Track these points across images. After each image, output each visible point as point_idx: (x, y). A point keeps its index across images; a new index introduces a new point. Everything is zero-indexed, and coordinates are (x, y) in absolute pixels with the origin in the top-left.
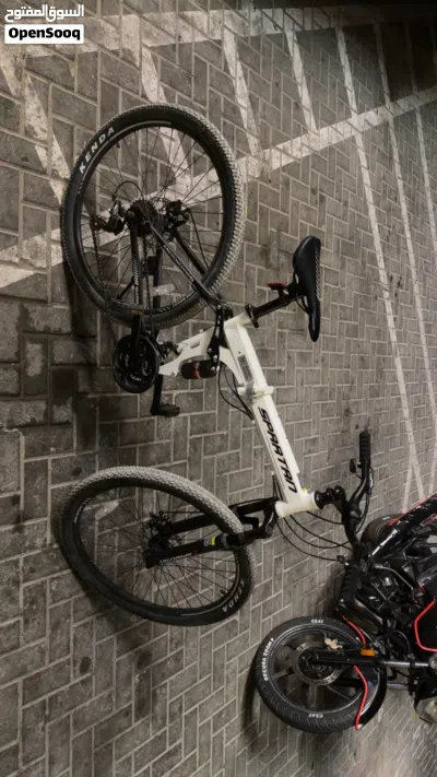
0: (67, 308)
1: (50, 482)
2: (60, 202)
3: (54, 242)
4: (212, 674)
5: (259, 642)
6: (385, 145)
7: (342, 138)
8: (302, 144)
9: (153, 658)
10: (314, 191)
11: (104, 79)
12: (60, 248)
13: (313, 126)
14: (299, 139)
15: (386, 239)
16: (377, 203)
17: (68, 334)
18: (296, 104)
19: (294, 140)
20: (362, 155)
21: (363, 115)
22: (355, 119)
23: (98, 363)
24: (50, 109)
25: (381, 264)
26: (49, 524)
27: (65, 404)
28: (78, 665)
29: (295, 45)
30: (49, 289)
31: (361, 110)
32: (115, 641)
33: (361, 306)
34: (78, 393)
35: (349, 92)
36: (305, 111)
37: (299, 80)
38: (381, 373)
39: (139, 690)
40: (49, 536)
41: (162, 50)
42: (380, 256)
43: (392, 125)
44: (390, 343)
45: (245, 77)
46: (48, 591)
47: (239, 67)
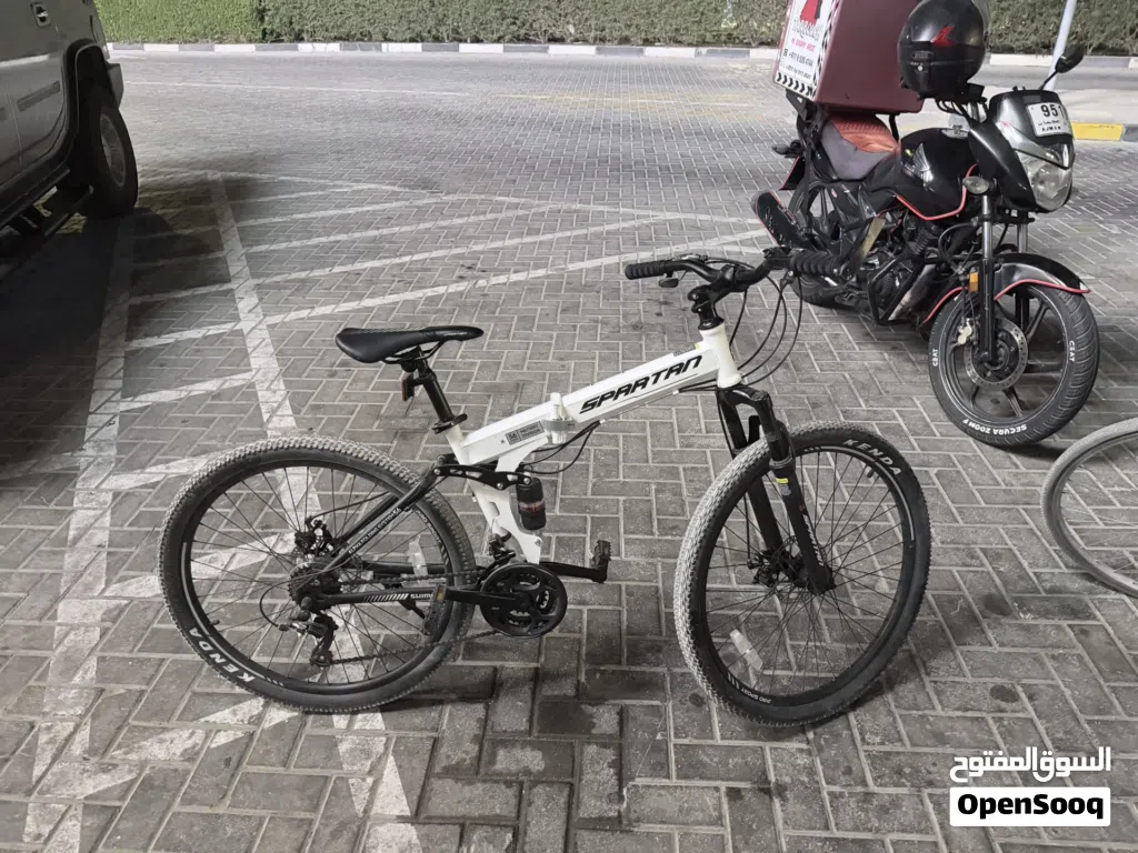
0: (448, 708)
1: (710, 742)
2: (296, 714)
3: (350, 724)
4: (1020, 507)
5: (971, 440)
6: (285, 288)
7: (269, 340)
8: (268, 389)
9: (993, 591)
10: (333, 374)
11: (136, 649)
12: (360, 716)
13: (246, 376)
14: (260, 394)
15: (407, 285)
16: (360, 297)
17: (487, 708)
18: (214, 398)
19: (261, 399)
20: (293, 315)
21: (241, 315)
22: (245, 325)
23: (533, 665)
24: (165, 724)
25: (441, 290)
26: (776, 744)
27: (591, 716)
28: (1003, 705)
29: (137, 399)
30: (418, 735)
31: (237, 319)
32: (966, 648)
33: (494, 313)
34: (577, 696)
35: (210, 333)
36: (226, 386)
37: (184, 394)
38: (588, 287)
39: (1046, 614)
40: (794, 745)
41: (112, 570)
42: (429, 292)
43: (260, 281)
44: (547, 277)
45: (167, 461)
46: (883, 748)
47: (153, 469)
